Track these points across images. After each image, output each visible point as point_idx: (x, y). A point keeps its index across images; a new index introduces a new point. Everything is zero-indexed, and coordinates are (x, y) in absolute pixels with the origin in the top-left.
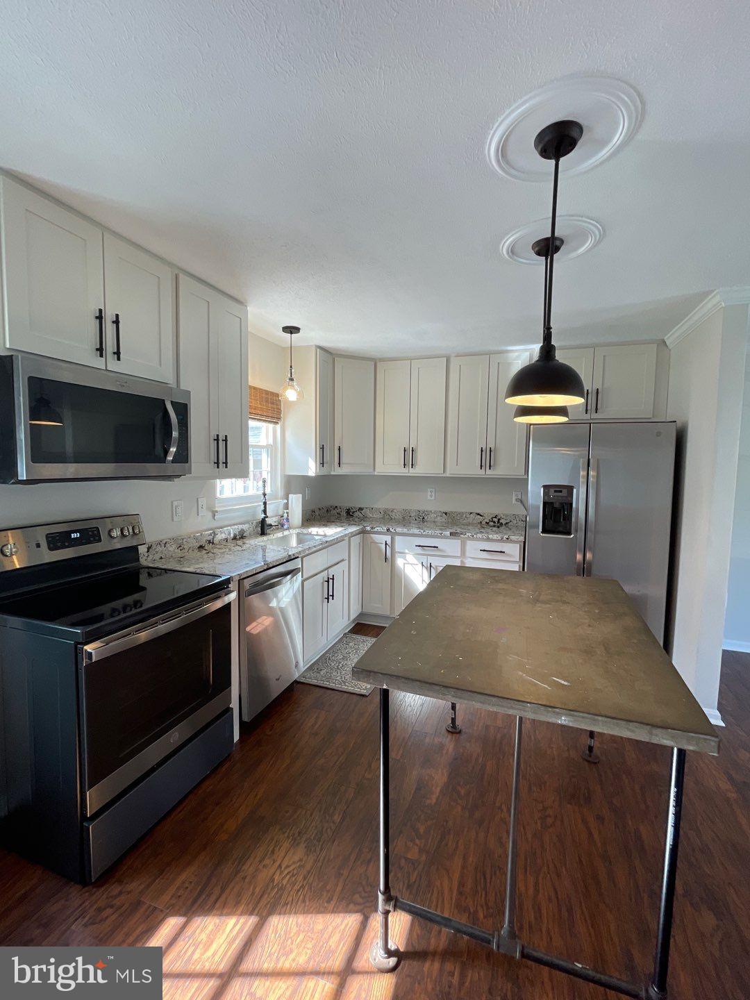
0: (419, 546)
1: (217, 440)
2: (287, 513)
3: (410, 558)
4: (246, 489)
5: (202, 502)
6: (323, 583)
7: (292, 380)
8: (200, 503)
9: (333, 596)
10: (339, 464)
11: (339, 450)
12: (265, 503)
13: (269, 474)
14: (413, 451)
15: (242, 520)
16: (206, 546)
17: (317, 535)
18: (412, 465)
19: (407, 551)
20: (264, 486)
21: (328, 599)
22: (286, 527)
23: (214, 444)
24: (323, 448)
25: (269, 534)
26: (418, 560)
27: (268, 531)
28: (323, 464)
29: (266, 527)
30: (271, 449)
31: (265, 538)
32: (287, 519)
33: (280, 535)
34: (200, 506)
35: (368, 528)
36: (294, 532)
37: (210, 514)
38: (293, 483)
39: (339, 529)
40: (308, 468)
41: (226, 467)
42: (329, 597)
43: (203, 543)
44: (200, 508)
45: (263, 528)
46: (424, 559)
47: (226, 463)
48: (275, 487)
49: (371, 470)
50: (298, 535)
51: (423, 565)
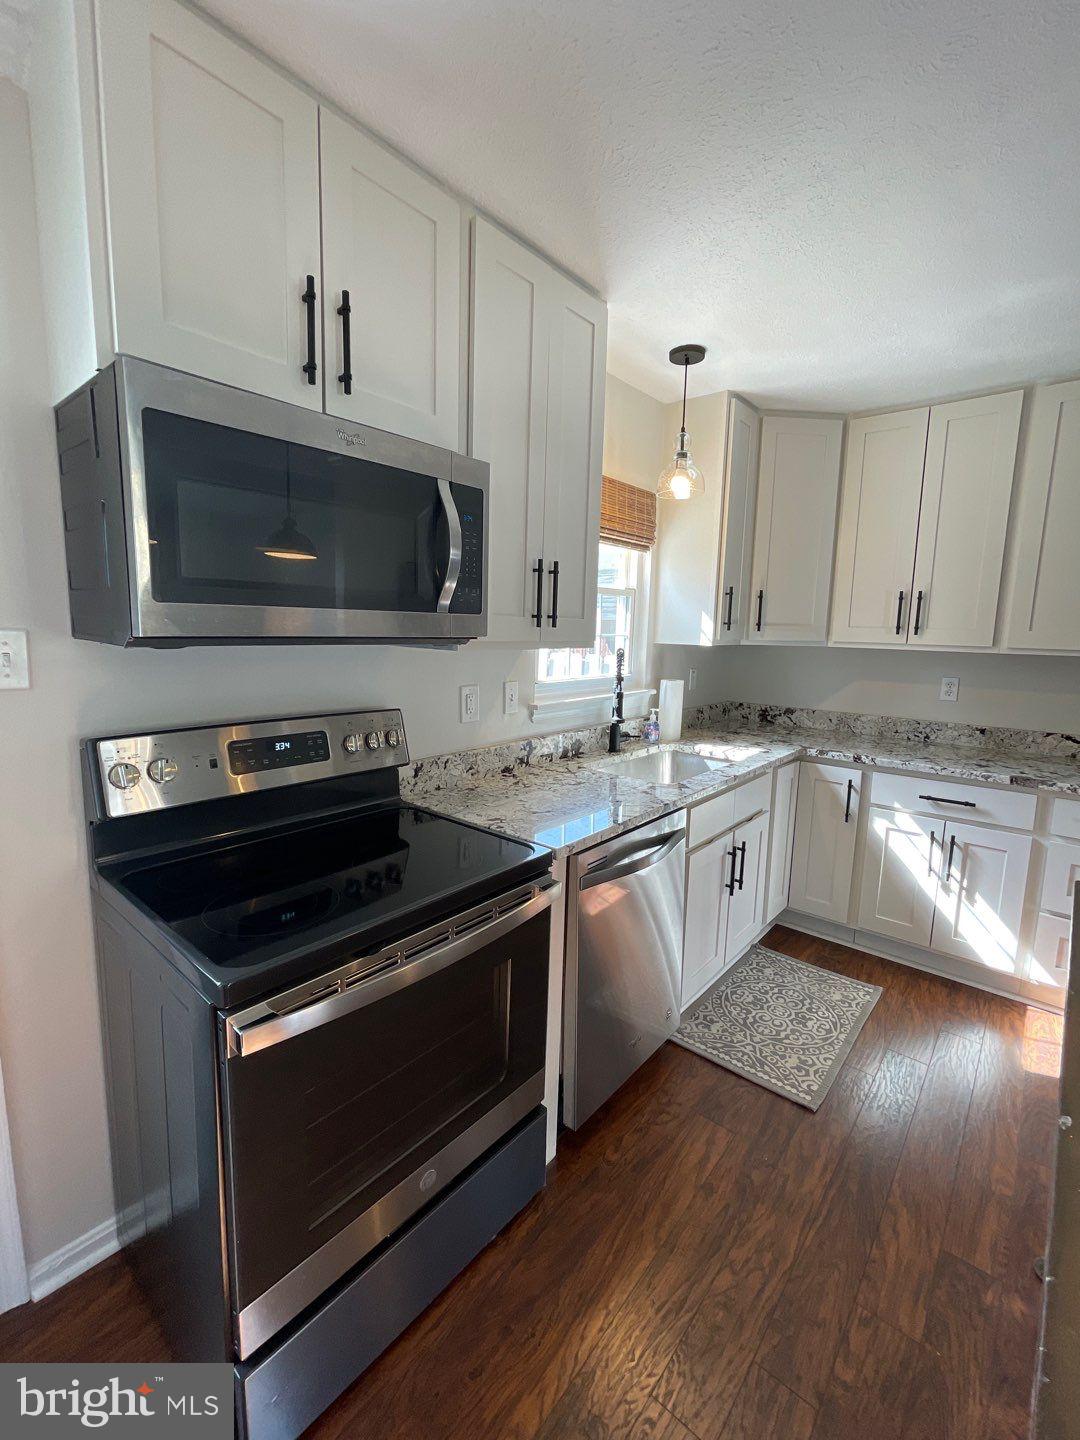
0: (929, 798)
1: (539, 570)
2: (656, 713)
3: (904, 820)
4: (584, 667)
5: (513, 689)
6: (723, 857)
7: (683, 455)
8: (508, 691)
9: (741, 882)
10: (759, 625)
11: (761, 597)
12: (620, 696)
13: (628, 642)
14: (920, 598)
15: (579, 722)
16: (516, 767)
17: (711, 758)
18: (917, 628)
19: (897, 805)
20: (620, 665)
21: (731, 887)
22: (653, 738)
23: (532, 578)
24: (731, 594)
25: (624, 751)
26: (922, 825)
27: (622, 745)
28: (729, 623)
29: (619, 739)
30: (633, 596)
31: (617, 758)
32: (656, 725)
33: (642, 753)
34: (508, 696)
35: (813, 752)
36: (667, 749)
37: (525, 712)
38: (669, 660)
39: (755, 751)
40: (699, 630)
41: (554, 625)
42: (734, 883)
43: (511, 762)
44: (508, 700)
45: (614, 740)
46: (937, 826)
47: (554, 617)
48: (639, 665)
49: (824, 638)
50: (675, 754)
51: (933, 838)
